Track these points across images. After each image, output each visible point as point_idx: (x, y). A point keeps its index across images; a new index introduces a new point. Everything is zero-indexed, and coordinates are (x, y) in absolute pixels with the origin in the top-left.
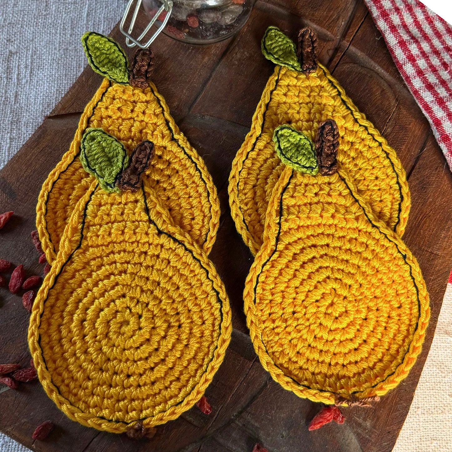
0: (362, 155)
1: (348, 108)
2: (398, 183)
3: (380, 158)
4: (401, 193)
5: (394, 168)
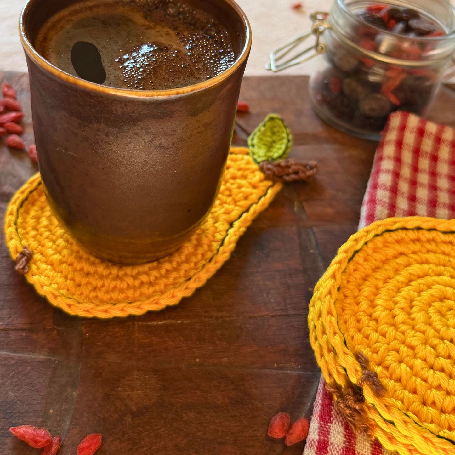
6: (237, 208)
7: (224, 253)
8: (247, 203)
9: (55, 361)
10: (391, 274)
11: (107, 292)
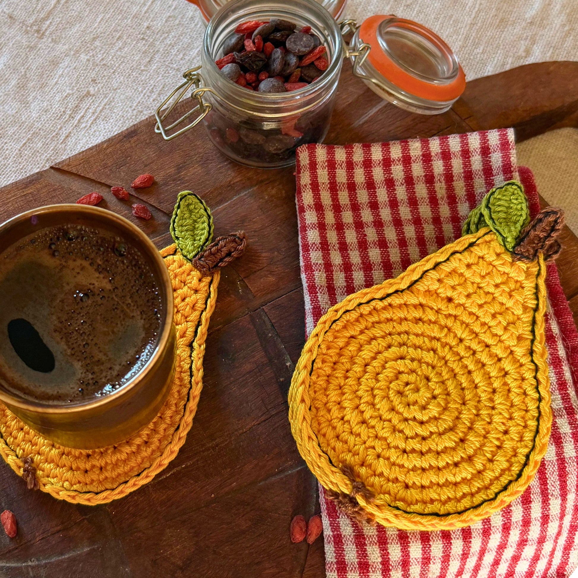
0: (508, 395)
1: (533, 332)
2: (527, 457)
3: (529, 414)
4: (521, 471)
5: (535, 437)
6: (189, 323)
7: (197, 384)
8: (197, 313)
9: (98, 548)
10: (348, 366)
11: (113, 469)
